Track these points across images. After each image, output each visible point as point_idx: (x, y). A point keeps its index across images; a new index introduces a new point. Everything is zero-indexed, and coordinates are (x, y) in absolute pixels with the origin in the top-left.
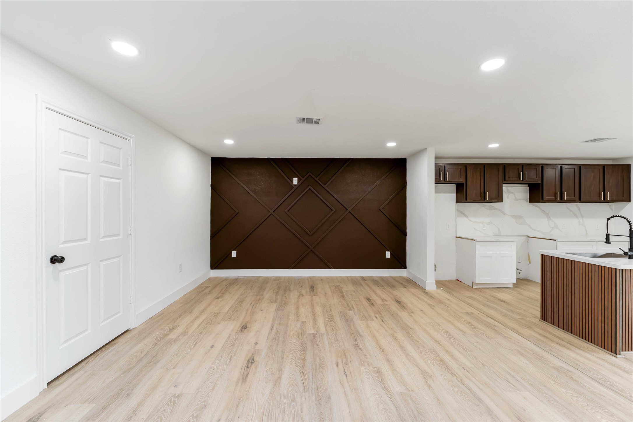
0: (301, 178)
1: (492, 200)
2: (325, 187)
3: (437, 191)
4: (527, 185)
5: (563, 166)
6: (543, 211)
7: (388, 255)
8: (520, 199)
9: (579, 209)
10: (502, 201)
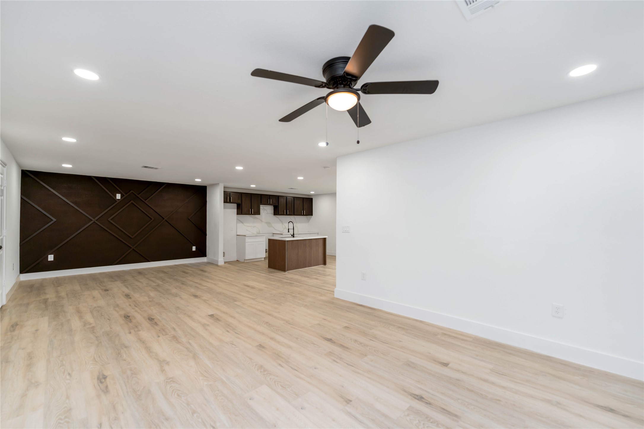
0: (124, 194)
1: (255, 214)
2: (146, 202)
3: (225, 208)
4: (273, 206)
5: (287, 197)
6: (280, 220)
7: (194, 248)
8: (269, 213)
9: (295, 219)
10: (260, 214)
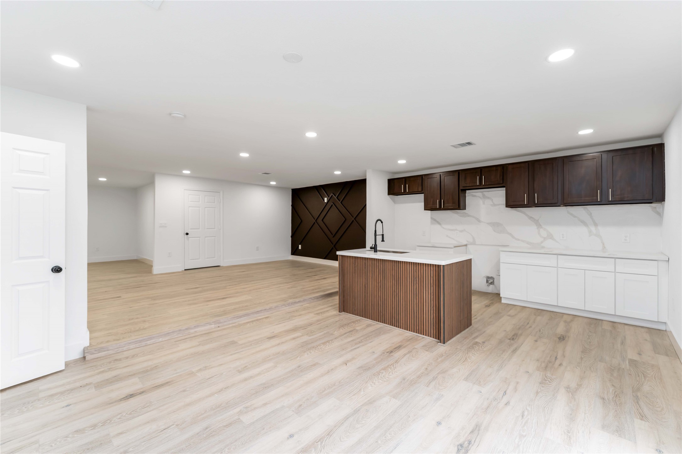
0: (328, 197)
6: (531, 218)
8: (499, 205)
9: (590, 215)
